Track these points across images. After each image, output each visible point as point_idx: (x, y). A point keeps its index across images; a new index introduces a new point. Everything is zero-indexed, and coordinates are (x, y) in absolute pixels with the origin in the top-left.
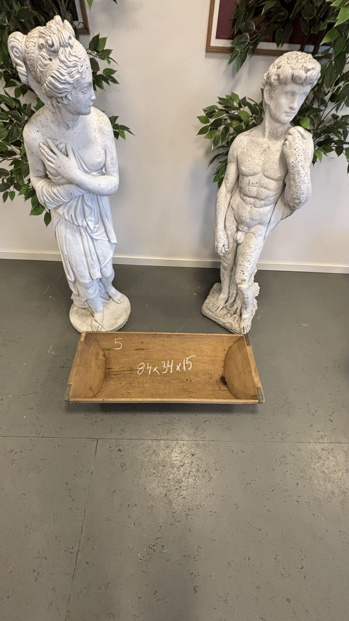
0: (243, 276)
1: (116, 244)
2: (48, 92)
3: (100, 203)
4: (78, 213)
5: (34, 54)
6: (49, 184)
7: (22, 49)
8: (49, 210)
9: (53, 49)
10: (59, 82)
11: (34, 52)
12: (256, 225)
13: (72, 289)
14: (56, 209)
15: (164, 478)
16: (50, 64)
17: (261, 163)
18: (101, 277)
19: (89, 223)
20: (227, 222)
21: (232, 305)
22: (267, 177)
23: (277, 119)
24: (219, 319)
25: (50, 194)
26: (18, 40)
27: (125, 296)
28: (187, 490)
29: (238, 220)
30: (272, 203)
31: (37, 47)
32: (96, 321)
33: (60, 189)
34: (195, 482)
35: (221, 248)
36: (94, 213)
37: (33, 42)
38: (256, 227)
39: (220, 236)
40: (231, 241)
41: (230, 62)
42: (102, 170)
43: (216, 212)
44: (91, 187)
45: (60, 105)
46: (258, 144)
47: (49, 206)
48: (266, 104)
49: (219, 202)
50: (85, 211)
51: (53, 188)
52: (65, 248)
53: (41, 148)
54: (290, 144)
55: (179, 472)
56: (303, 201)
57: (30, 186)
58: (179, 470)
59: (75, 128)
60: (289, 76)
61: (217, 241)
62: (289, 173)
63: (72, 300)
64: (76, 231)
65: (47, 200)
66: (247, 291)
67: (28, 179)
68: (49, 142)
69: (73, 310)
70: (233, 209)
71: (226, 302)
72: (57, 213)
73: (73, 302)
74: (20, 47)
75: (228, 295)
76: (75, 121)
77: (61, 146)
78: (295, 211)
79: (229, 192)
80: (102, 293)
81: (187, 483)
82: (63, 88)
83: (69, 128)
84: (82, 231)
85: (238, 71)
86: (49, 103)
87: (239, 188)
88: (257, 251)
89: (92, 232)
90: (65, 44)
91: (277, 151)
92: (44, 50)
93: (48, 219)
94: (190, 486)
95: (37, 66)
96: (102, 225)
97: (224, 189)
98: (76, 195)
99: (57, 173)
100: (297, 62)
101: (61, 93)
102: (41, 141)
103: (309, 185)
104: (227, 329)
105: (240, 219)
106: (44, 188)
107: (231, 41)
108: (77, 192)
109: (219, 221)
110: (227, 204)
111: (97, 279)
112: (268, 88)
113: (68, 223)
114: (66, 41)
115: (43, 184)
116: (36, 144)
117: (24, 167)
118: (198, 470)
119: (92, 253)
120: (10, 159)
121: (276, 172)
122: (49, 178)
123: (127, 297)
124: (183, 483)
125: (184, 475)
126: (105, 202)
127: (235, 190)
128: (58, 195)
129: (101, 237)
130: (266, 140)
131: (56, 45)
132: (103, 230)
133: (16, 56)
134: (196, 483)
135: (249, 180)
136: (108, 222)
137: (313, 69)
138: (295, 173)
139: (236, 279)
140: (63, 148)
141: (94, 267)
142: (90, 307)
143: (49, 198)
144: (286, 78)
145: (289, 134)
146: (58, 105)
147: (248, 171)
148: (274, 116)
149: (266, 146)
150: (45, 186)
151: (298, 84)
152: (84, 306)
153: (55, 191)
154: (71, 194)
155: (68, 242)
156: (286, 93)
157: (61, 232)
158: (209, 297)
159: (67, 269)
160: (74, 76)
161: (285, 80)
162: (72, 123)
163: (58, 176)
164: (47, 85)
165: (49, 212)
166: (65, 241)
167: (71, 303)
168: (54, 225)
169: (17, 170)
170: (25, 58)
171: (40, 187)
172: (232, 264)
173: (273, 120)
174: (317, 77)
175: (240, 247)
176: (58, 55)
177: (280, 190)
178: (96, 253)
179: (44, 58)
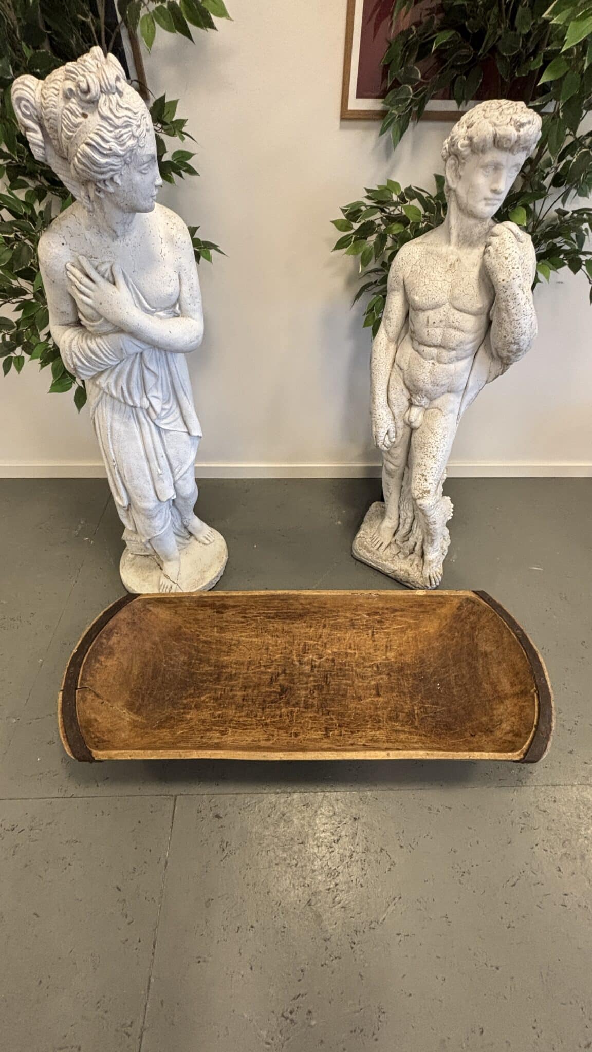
0: (425, 483)
1: (201, 437)
2: (80, 172)
3: (172, 366)
4: (133, 385)
5: (55, 107)
6: (83, 336)
7: (36, 102)
8: (83, 381)
9: (88, 97)
10: (100, 152)
11: (57, 104)
12: (443, 393)
13: (125, 521)
14: (94, 378)
15: (304, 868)
16: (84, 124)
17: (447, 287)
18: (175, 497)
19: (155, 402)
20: (392, 392)
21: (406, 538)
22: (458, 310)
23: (471, 211)
24: (384, 565)
25: (84, 351)
26: (29, 87)
27: (216, 532)
28: (348, 892)
29: (412, 388)
30: (469, 356)
31: (61, 96)
32: (166, 576)
33: (103, 343)
34: (364, 872)
35: (382, 438)
36: (162, 384)
37: (54, 88)
38: (443, 398)
39: (381, 417)
40: (400, 424)
41: (382, 132)
42: (175, 308)
43: (371, 377)
44: (156, 338)
45: (102, 195)
46: (439, 256)
47: (83, 374)
48: (450, 189)
49: (376, 358)
50: (146, 381)
51: (89, 342)
52: (111, 447)
53: (68, 273)
54: (497, 250)
55: (332, 854)
56: (525, 346)
57: (49, 344)
58: (331, 850)
59: (127, 237)
60: (490, 139)
61: (376, 424)
62: (498, 300)
63: (124, 541)
64: (129, 418)
65: (79, 363)
66: (432, 511)
67: (47, 331)
68: (82, 262)
69: (126, 559)
70: (401, 369)
71: (394, 535)
72: (96, 386)
73: (125, 546)
74: (33, 99)
75: (396, 523)
76: (126, 224)
77: (102, 268)
78: (511, 366)
79: (393, 341)
80: (177, 526)
81: (348, 876)
82: (107, 163)
83: (118, 236)
84: (141, 415)
85: (395, 147)
86: (83, 194)
87: (409, 331)
88: (447, 439)
89: (158, 418)
90: (109, 88)
91: (474, 265)
92: (73, 100)
93: (81, 398)
94: (354, 881)
95: (62, 129)
96: (175, 406)
97: (384, 337)
98: (131, 351)
99: (95, 315)
100: (501, 114)
101: (102, 173)
102: (70, 260)
103: (533, 317)
104: (399, 580)
105: (414, 385)
106: (74, 342)
107: (381, 100)
108: (133, 347)
109: (377, 392)
110: (391, 360)
111: (169, 500)
112: (453, 162)
113: (116, 402)
114: (111, 83)
115: (72, 336)
116: (59, 267)
117: (40, 313)
118: (367, 850)
119: (159, 455)
120: (17, 302)
121: (475, 300)
122: (82, 325)
123: (220, 532)
124: (340, 879)
125: (342, 861)
126: (180, 364)
127: (402, 336)
128: (99, 353)
129: (175, 426)
130: (452, 247)
131: (95, 89)
132: (177, 413)
133: (24, 115)
134: (365, 875)
135: (428, 317)
136: (185, 398)
137: (529, 122)
138: (509, 299)
139: (413, 491)
140: (107, 270)
141: (162, 479)
142: (155, 552)
143: (83, 359)
144: (484, 140)
145: (494, 235)
146: (98, 197)
147: (424, 301)
148: (465, 207)
149: (453, 258)
150: (76, 338)
151: (505, 149)
152: (145, 551)
153: (93, 346)
154: (122, 349)
155: (115, 437)
156: (485, 167)
157: (103, 420)
158: (363, 526)
159: (115, 485)
160: (125, 143)
161: (481, 145)
162: (122, 227)
163: (96, 321)
164: (78, 159)
165: (82, 386)
166: (111, 435)
167: (123, 545)
168: (92, 408)
169: (28, 318)
170: (41, 117)
171: (68, 341)
172: (402, 466)
173: (464, 214)
174: (536, 138)
175: (415, 434)
176: (97, 107)
177: (483, 330)
178: (167, 455)
179: (73, 113)
